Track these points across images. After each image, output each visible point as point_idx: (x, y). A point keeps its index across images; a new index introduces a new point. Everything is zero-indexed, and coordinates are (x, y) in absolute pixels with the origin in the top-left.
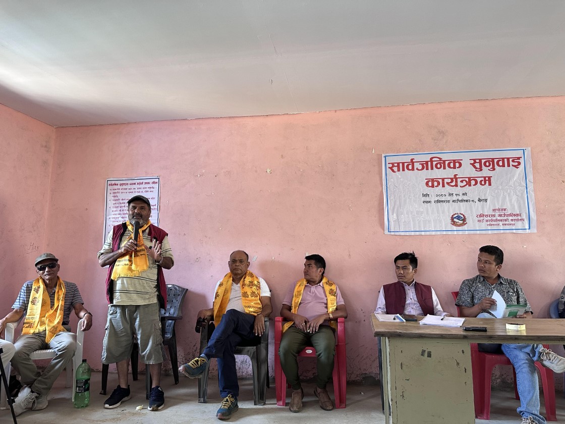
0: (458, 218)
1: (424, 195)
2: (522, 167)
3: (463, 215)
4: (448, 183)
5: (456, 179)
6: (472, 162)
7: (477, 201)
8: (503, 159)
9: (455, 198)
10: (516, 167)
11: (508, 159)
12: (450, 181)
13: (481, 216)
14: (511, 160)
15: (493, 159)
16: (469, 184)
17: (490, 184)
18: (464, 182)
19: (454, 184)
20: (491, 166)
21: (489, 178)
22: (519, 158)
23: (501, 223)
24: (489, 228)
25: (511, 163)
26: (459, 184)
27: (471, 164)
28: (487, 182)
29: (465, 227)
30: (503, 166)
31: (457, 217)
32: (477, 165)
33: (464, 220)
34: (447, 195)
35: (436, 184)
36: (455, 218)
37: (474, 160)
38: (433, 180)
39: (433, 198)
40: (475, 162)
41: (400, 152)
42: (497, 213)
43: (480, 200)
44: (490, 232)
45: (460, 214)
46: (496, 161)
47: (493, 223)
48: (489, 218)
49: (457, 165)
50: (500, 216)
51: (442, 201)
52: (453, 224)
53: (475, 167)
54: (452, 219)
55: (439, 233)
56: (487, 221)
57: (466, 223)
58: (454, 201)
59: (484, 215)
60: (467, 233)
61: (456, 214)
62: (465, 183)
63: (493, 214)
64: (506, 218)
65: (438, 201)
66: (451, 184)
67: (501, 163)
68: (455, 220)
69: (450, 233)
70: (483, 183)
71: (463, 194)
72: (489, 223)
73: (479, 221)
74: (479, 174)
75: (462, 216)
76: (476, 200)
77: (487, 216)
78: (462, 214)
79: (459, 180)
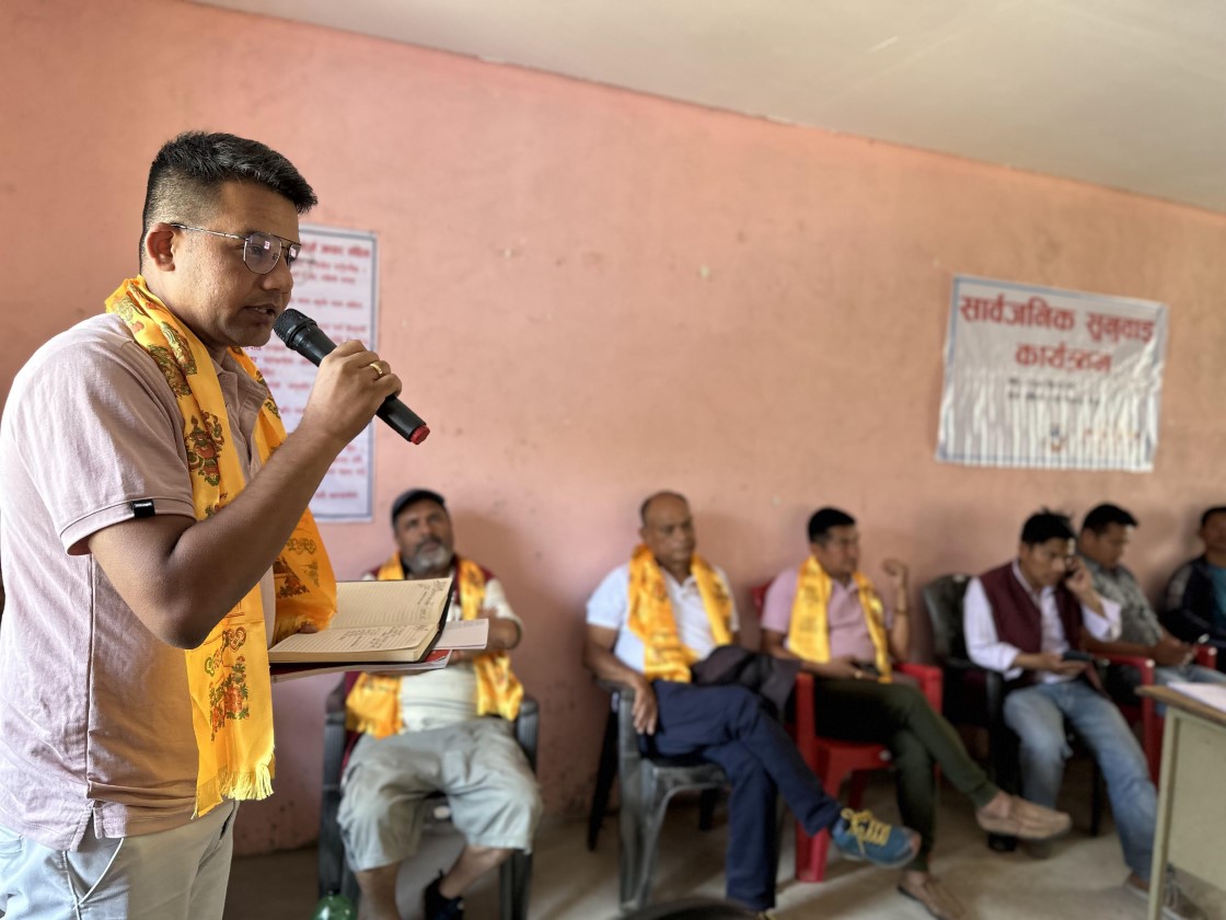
1: (1011, 381)
4: (1050, 360)
5: (1063, 352)
6: (1089, 319)
11: (1138, 322)
12: (1052, 354)
14: (1141, 325)
15: (1118, 320)
17: (1107, 371)
19: (1057, 362)
20: (1114, 334)
21: (1109, 357)
25: (1141, 332)
26: (1067, 363)
27: (1087, 324)
28: (1105, 366)
30: (1130, 335)
35: (1031, 358)
37: (1093, 316)
38: (1027, 349)
40: (1093, 321)
43: (1090, 401)
44: (1094, 467)
46: (1121, 323)
49: (1068, 322)
53: (1092, 331)
55: (1023, 464)
60: (1063, 465)
62: (1073, 363)
65: (1031, 396)
66: (1054, 362)
67: (1127, 330)
69: (1039, 464)
71: (1069, 386)
74: (1097, 348)
79: (1067, 355)
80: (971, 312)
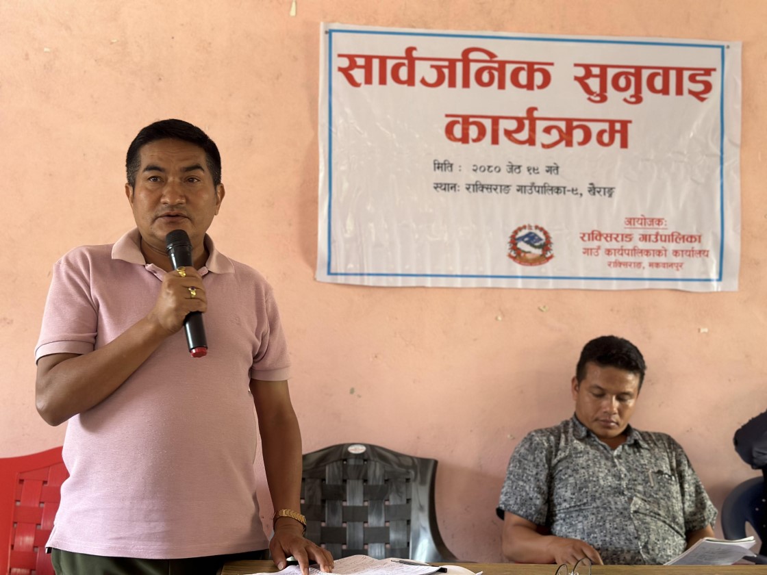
0: (531, 239)
1: (439, 166)
2: (714, 96)
3: (545, 233)
4: (508, 133)
5: (533, 121)
6: (581, 72)
7: (586, 193)
8: (666, 71)
9: (525, 178)
10: (698, 96)
11: (680, 71)
12: (512, 125)
13: (595, 235)
14: (686, 74)
15: (639, 69)
16: (567, 138)
17: (624, 144)
18: (555, 133)
19: (524, 135)
20: (632, 91)
21: (625, 124)
22: (708, 72)
23: (645, 260)
24: (614, 272)
25: (687, 85)
26: (541, 137)
27: (576, 78)
28: (618, 137)
29: (547, 268)
30: (665, 91)
31: (527, 236)
32: (594, 84)
33: (546, 247)
34: (504, 169)
35: (473, 132)
36: (522, 238)
37: (587, 67)
38: (466, 121)
39: (464, 176)
40: (589, 74)
41: (376, 22)
42: (637, 232)
43: (593, 190)
44: (614, 285)
45: (537, 227)
46: (645, 74)
47: (625, 258)
48: (614, 245)
49: (538, 78)
50: (645, 238)
51: (489, 188)
52: (514, 258)
53: (587, 89)
54: (514, 241)
55: (473, 283)
56: (608, 252)
57: (551, 257)
58: (521, 189)
59: (600, 235)
60: (551, 284)
61: (525, 227)
62: (555, 135)
63: (628, 231)
64: (659, 245)
65: (479, 187)
66: (518, 136)
67: (658, 83)
68: (522, 245)
69: (503, 283)
70: (606, 138)
71: (550, 170)
72: (613, 258)
73: (587, 251)
74: (599, 111)
75: (541, 235)
76: (584, 189)
77: (609, 237)
78: (541, 229)
79: (540, 125)
80: (359, 75)
